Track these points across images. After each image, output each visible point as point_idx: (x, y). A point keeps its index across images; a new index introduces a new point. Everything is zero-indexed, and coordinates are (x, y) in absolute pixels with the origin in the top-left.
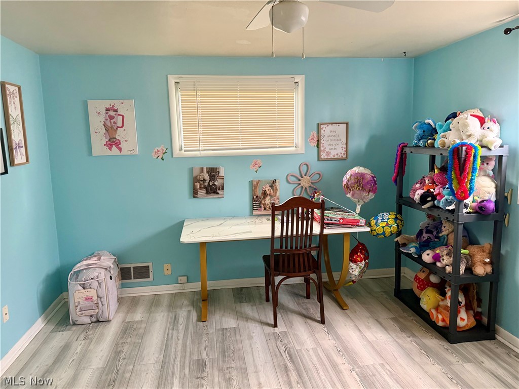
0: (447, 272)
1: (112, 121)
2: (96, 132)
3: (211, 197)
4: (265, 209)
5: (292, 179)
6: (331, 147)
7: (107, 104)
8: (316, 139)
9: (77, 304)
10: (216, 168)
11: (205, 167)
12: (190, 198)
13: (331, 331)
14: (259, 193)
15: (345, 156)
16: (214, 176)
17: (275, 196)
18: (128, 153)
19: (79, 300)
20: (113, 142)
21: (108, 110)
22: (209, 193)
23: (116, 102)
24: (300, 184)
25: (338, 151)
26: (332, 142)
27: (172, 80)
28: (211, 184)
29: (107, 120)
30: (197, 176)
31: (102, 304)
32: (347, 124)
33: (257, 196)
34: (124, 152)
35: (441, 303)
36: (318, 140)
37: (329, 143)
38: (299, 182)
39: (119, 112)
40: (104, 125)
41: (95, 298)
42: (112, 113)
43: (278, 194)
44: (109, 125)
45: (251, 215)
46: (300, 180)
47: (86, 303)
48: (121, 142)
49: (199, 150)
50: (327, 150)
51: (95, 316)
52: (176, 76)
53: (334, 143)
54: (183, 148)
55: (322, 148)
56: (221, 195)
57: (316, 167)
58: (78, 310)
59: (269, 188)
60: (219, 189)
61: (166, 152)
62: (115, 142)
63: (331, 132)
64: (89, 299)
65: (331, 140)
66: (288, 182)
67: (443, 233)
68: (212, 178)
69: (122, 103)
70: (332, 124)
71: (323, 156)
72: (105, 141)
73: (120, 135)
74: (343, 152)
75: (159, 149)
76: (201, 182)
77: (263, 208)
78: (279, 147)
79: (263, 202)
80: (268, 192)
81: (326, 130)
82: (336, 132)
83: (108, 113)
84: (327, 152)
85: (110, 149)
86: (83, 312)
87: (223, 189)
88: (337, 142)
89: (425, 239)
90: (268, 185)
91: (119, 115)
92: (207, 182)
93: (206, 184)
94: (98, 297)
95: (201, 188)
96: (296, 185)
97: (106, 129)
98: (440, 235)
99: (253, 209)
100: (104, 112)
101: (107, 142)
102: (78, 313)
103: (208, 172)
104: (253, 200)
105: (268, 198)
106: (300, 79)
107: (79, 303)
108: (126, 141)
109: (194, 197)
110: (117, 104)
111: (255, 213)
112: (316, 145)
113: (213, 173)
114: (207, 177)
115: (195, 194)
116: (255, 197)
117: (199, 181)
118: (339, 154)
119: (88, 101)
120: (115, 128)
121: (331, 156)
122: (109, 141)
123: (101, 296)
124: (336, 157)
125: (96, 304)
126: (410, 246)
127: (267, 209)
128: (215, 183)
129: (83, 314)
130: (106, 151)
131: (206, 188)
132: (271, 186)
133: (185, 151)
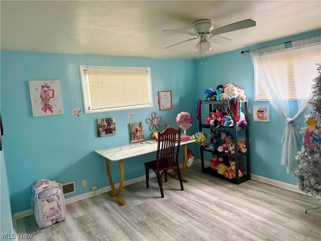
0: (232, 154)
1: (46, 94)
2: (35, 102)
3: (109, 135)
4: (137, 139)
5: (148, 121)
6: (165, 103)
7: (43, 83)
8: (158, 99)
9: (44, 214)
10: (111, 118)
11: (104, 118)
12: (96, 138)
13: (189, 192)
14: (134, 130)
15: (171, 108)
16: (110, 123)
17: (142, 131)
18: (58, 113)
19: (47, 210)
20: (47, 107)
21: (43, 87)
22: (108, 133)
23: (48, 82)
24: (152, 123)
25: (168, 105)
26: (165, 101)
27: (82, 68)
28: (108, 128)
29: (42, 93)
30: (100, 124)
31: (60, 210)
32: (171, 91)
33: (133, 132)
34: (55, 113)
35: (227, 169)
36: (159, 100)
37: (164, 101)
38: (152, 122)
39: (51, 88)
40: (41, 96)
41: (56, 207)
42: (46, 89)
43: (143, 130)
44: (44, 96)
45: (130, 142)
46: (152, 121)
47: (51, 211)
48: (53, 107)
49: (100, 109)
50: (163, 105)
51: (55, 219)
52: (85, 66)
53: (166, 101)
54: (91, 108)
55: (161, 104)
56: (114, 133)
57: (159, 114)
58: (45, 218)
59: (139, 127)
60: (113, 130)
61: (80, 111)
62: (48, 107)
63: (164, 95)
64: (52, 208)
65: (165, 100)
66: (147, 123)
67: (222, 138)
68: (109, 124)
69: (52, 83)
70: (164, 92)
71: (162, 108)
72: (41, 106)
73: (51, 102)
74: (170, 105)
75: (76, 110)
76: (103, 127)
77: (136, 139)
78: (142, 105)
79: (136, 135)
80: (138, 129)
81: (162, 94)
82: (166, 95)
83: (43, 89)
84: (163, 106)
85: (45, 112)
86: (48, 218)
87: (115, 130)
88: (167, 101)
89: (215, 142)
90: (138, 125)
91: (50, 90)
92: (106, 127)
93: (106, 128)
94: (58, 206)
95: (103, 131)
96: (151, 124)
97: (42, 99)
98: (221, 139)
99: (131, 139)
100: (41, 88)
101: (43, 107)
102: (45, 220)
103: (106, 121)
104: (131, 134)
105: (139, 132)
106: (148, 69)
107: (46, 213)
108: (56, 106)
109: (98, 136)
110: (49, 83)
111: (132, 141)
112: (158, 102)
113: (109, 121)
114: (106, 124)
115: (99, 134)
116: (132, 133)
117: (101, 127)
118: (169, 107)
119: (29, 81)
120: (48, 98)
121: (165, 108)
122: (44, 106)
123: (60, 205)
124: (167, 108)
125: (56, 211)
126: (210, 146)
127: (138, 138)
128: (111, 127)
129: (48, 219)
130: (43, 113)
131: (105, 130)
132: (140, 126)
133: (92, 110)
